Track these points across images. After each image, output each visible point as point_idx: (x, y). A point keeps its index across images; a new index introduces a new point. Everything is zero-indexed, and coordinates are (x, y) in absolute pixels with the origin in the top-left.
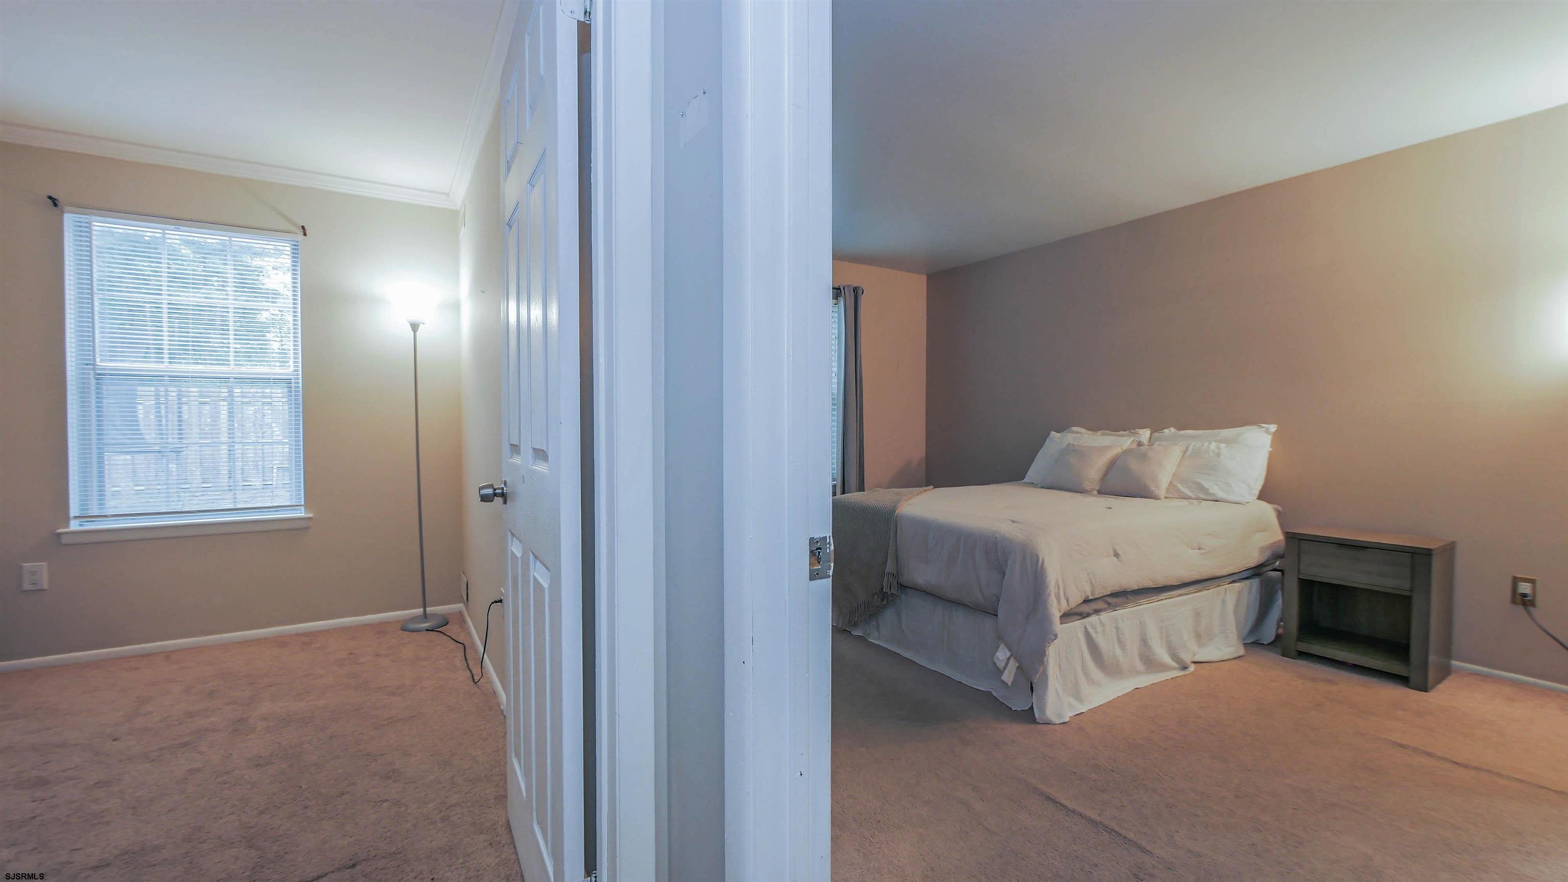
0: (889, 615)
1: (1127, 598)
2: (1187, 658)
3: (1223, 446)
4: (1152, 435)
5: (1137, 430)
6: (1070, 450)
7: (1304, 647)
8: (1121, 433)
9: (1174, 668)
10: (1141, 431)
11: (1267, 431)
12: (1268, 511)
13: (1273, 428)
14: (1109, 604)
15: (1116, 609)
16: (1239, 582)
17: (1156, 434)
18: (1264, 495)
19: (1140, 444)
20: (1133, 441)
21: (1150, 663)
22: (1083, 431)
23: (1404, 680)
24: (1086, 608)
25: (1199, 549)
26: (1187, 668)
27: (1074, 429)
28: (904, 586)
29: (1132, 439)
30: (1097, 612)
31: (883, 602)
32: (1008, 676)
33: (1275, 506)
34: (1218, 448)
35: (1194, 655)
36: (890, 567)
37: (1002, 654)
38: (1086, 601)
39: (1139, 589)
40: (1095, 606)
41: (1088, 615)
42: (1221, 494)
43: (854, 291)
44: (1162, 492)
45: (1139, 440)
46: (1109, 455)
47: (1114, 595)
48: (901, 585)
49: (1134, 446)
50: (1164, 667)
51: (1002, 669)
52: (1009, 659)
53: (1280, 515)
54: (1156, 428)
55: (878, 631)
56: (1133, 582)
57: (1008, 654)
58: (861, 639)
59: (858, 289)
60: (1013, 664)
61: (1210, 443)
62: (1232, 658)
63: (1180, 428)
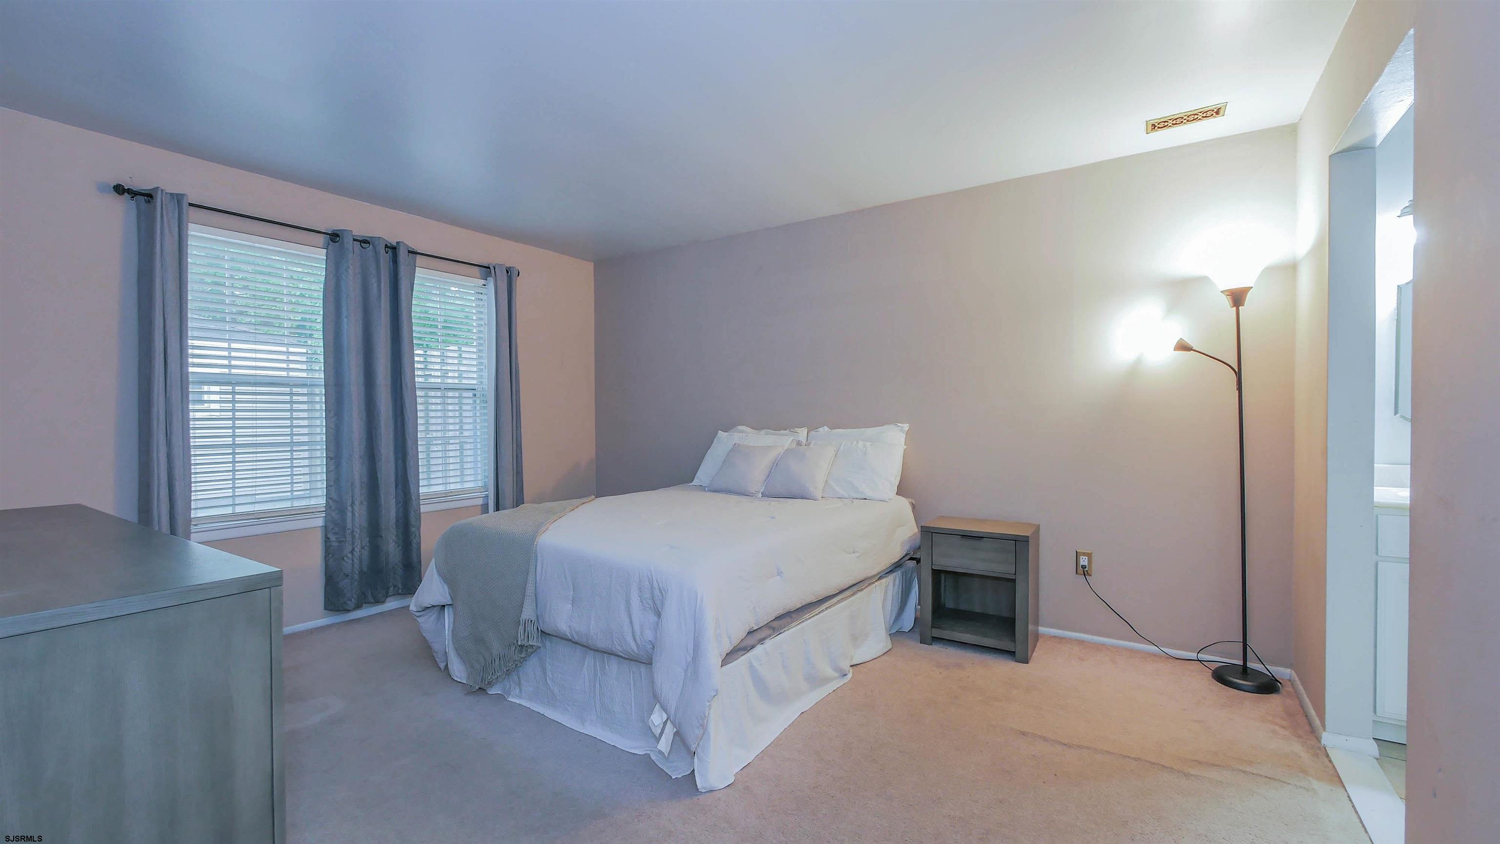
0: (532, 666)
1: (791, 617)
2: (845, 665)
3: (868, 444)
4: (809, 434)
5: (796, 429)
6: (736, 449)
7: (937, 633)
8: (782, 432)
9: (835, 678)
10: (799, 430)
11: (902, 430)
12: (904, 504)
13: (906, 427)
14: (774, 629)
15: (781, 632)
16: (886, 577)
17: (812, 433)
18: (901, 491)
19: (799, 443)
20: (793, 441)
21: (815, 680)
22: (749, 430)
23: (1011, 654)
24: (750, 641)
25: (854, 553)
26: (846, 675)
27: (740, 428)
28: (546, 633)
29: (792, 438)
30: (761, 641)
31: (521, 653)
32: (664, 745)
33: (910, 500)
34: (865, 446)
35: (852, 659)
36: (528, 613)
37: (657, 718)
38: (750, 633)
39: (803, 606)
40: (759, 636)
41: (753, 647)
42: (869, 493)
43: (508, 272)
44: (818, 494)
45: (798, 439)
46: (771, 456)
47: (778, 618)
48: (541, 631)
49: (794, 445)
50: (826, 680)
51: (657, 736)
52: (665, 723)
53: (914, 507)
54: (812, 427)
55: (519, 685)
56: (794, 601)
57: (665, 717)
58: (501, 697)
59: (512, 268)
60: (670, 730)
61: (858, 442)
62: (882, 654)
63: (833, 427)
